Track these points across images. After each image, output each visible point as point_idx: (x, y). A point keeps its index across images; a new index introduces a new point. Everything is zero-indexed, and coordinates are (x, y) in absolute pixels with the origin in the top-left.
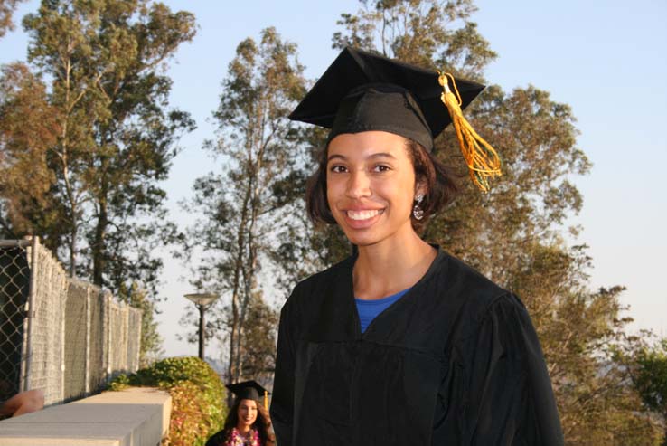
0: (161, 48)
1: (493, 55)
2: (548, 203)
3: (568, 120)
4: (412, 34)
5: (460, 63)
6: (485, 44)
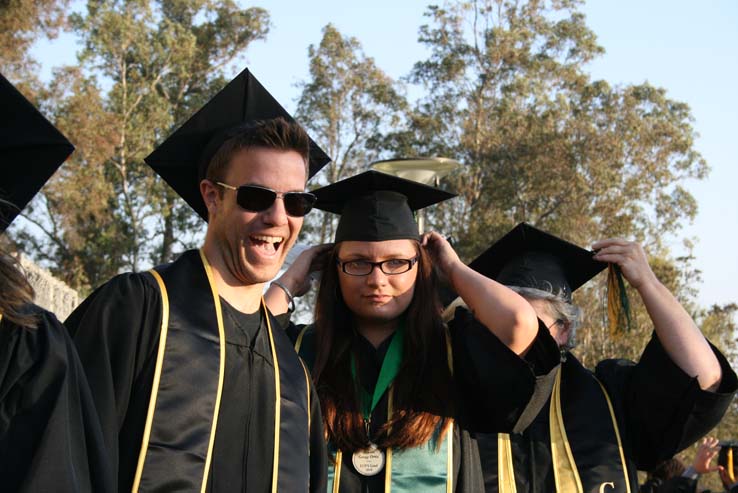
0: (231, 48)
1: (600, 50)
2: (660, 212)
3: (685, 121)
4: (506, 27)
5: (561, 58)
6: (593, 37)
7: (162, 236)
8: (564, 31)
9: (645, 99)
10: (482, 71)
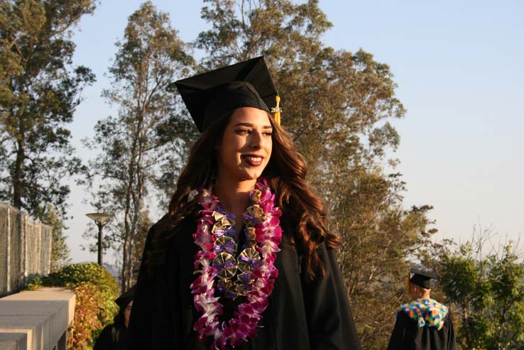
0: (68, 18)
1: (329, 25)
2: (372, 141)
3: (387, 76)
4: (265, 8)
5: (302, 31)
6: (323, 16)
7: (16, 154)
8: (303, 10)
9: (360, 61)
10: (247, 40)
